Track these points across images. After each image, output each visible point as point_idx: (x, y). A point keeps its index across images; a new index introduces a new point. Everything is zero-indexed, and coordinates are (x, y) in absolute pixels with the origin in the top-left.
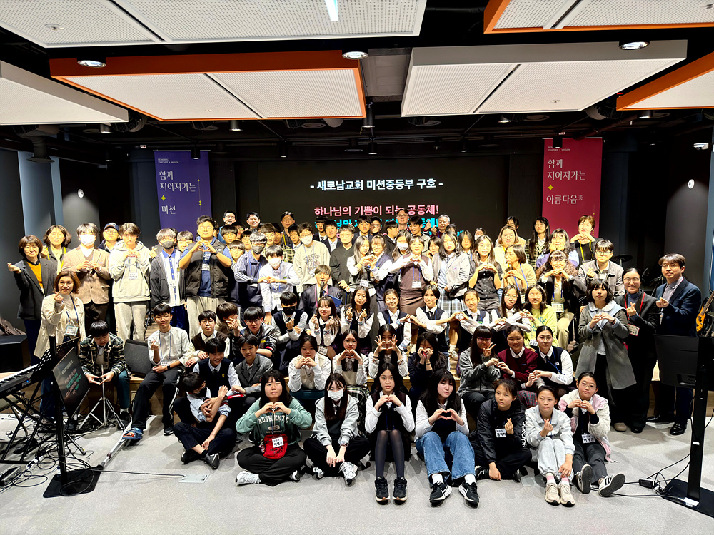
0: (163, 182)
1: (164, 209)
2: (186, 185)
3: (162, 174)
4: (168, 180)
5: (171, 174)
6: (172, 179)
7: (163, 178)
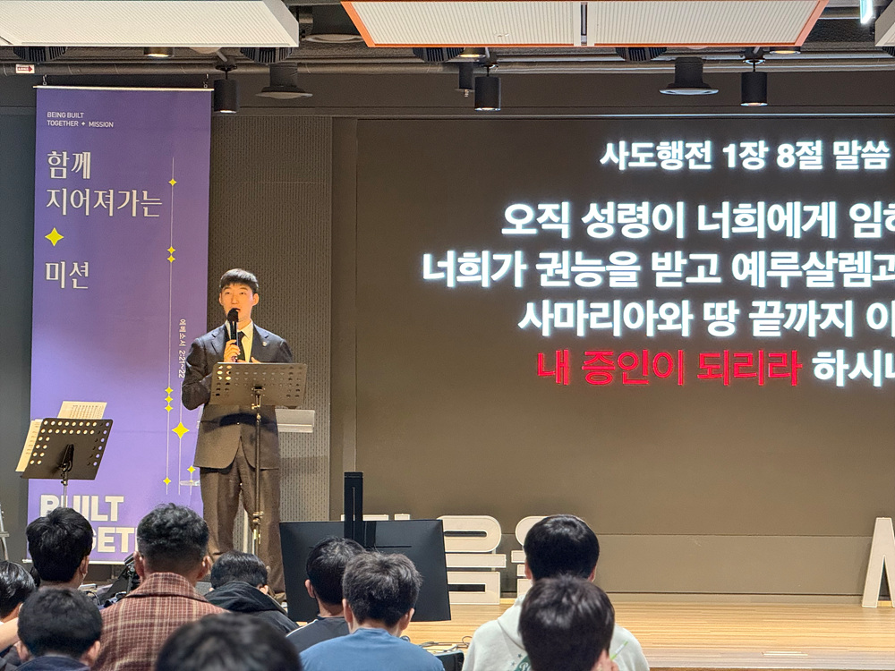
0: (59, 184)
1: (54, 272)
2: (132, 197)
3: (55, 162)
4: (76, 181)
5: (84, 160)
6: (87, 175)
7: (59, 173)
